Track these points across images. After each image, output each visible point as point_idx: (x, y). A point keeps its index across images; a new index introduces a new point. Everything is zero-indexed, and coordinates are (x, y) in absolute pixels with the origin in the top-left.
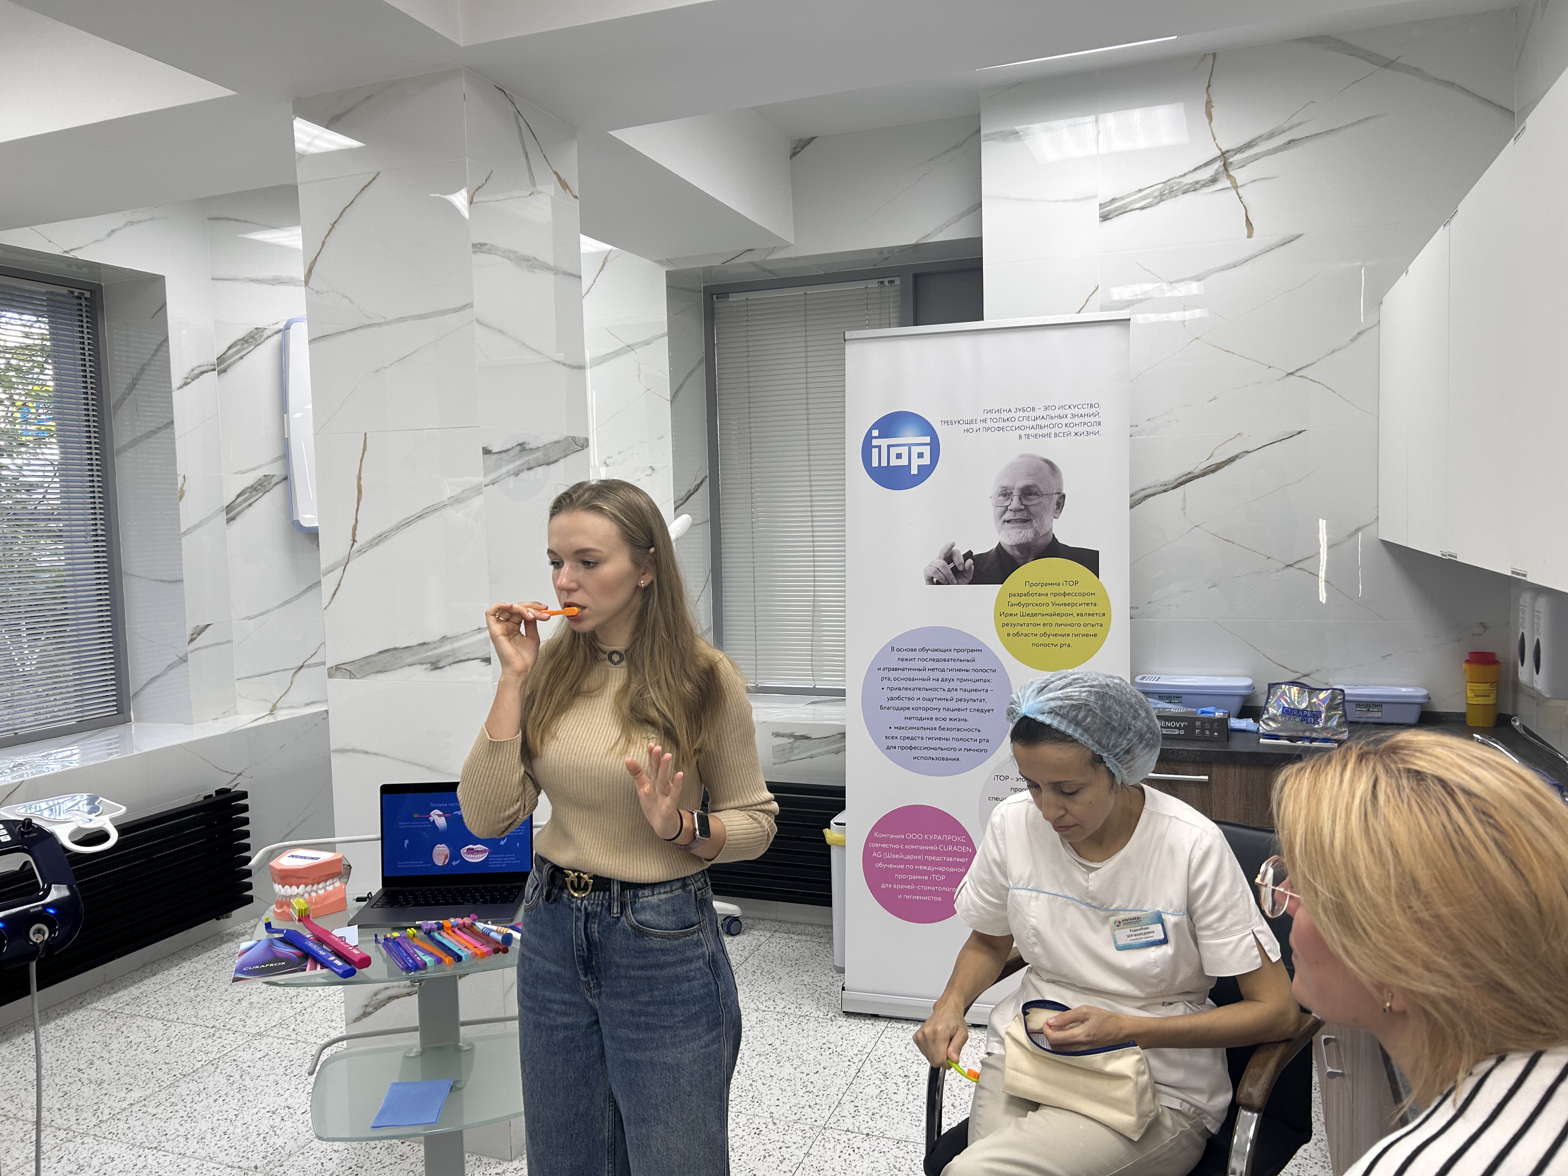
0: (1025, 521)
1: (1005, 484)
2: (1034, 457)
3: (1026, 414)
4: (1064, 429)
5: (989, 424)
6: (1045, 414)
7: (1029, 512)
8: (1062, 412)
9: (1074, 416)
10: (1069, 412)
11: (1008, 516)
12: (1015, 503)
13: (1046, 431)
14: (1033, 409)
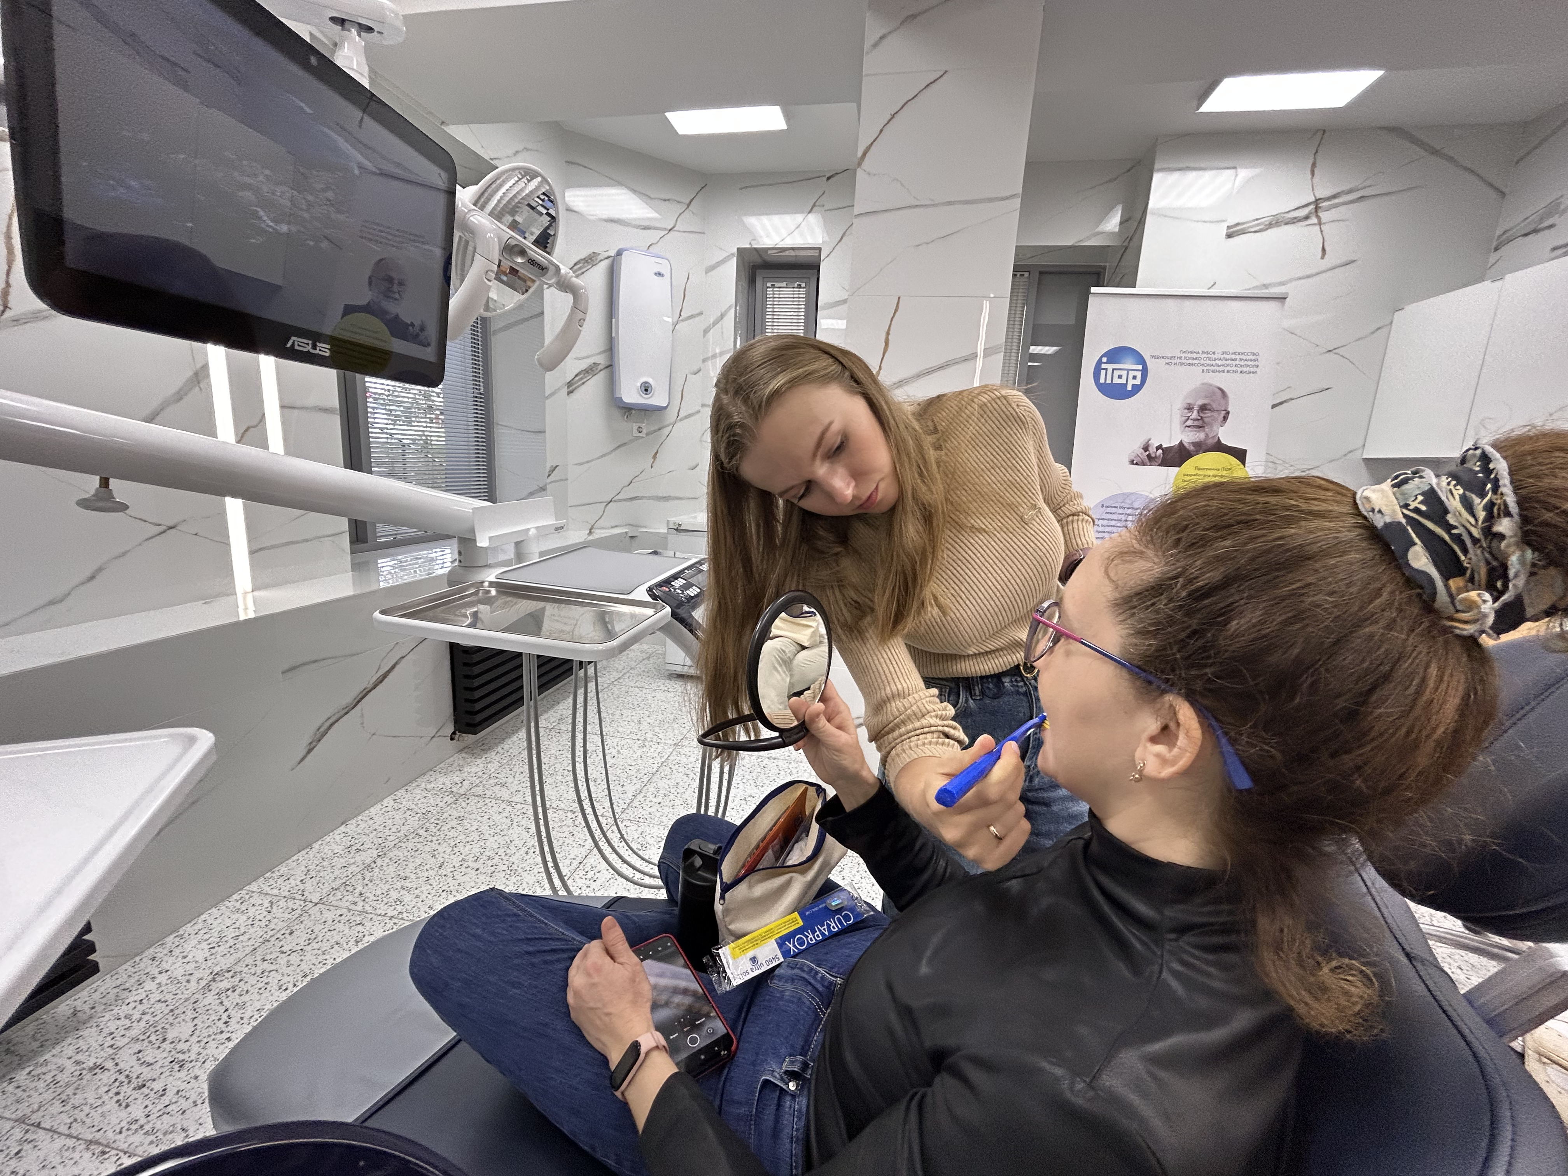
0: (1200, 427)
1: (1189, 401)
2: (1211, 385)
3: (1209, 356)
4: (1234, 368)
5: (1183, 361)
6: (1222, 357)
7: (1203, 422)
8: (1233, 357)
9: (1241, 360)
10: (1238, 357)
11: (1189, 423)
12: (1195, 415)
13: (1221, 368)
14: (1214, 353)
